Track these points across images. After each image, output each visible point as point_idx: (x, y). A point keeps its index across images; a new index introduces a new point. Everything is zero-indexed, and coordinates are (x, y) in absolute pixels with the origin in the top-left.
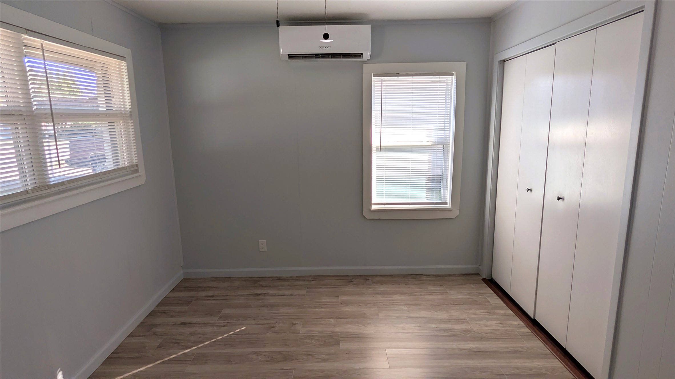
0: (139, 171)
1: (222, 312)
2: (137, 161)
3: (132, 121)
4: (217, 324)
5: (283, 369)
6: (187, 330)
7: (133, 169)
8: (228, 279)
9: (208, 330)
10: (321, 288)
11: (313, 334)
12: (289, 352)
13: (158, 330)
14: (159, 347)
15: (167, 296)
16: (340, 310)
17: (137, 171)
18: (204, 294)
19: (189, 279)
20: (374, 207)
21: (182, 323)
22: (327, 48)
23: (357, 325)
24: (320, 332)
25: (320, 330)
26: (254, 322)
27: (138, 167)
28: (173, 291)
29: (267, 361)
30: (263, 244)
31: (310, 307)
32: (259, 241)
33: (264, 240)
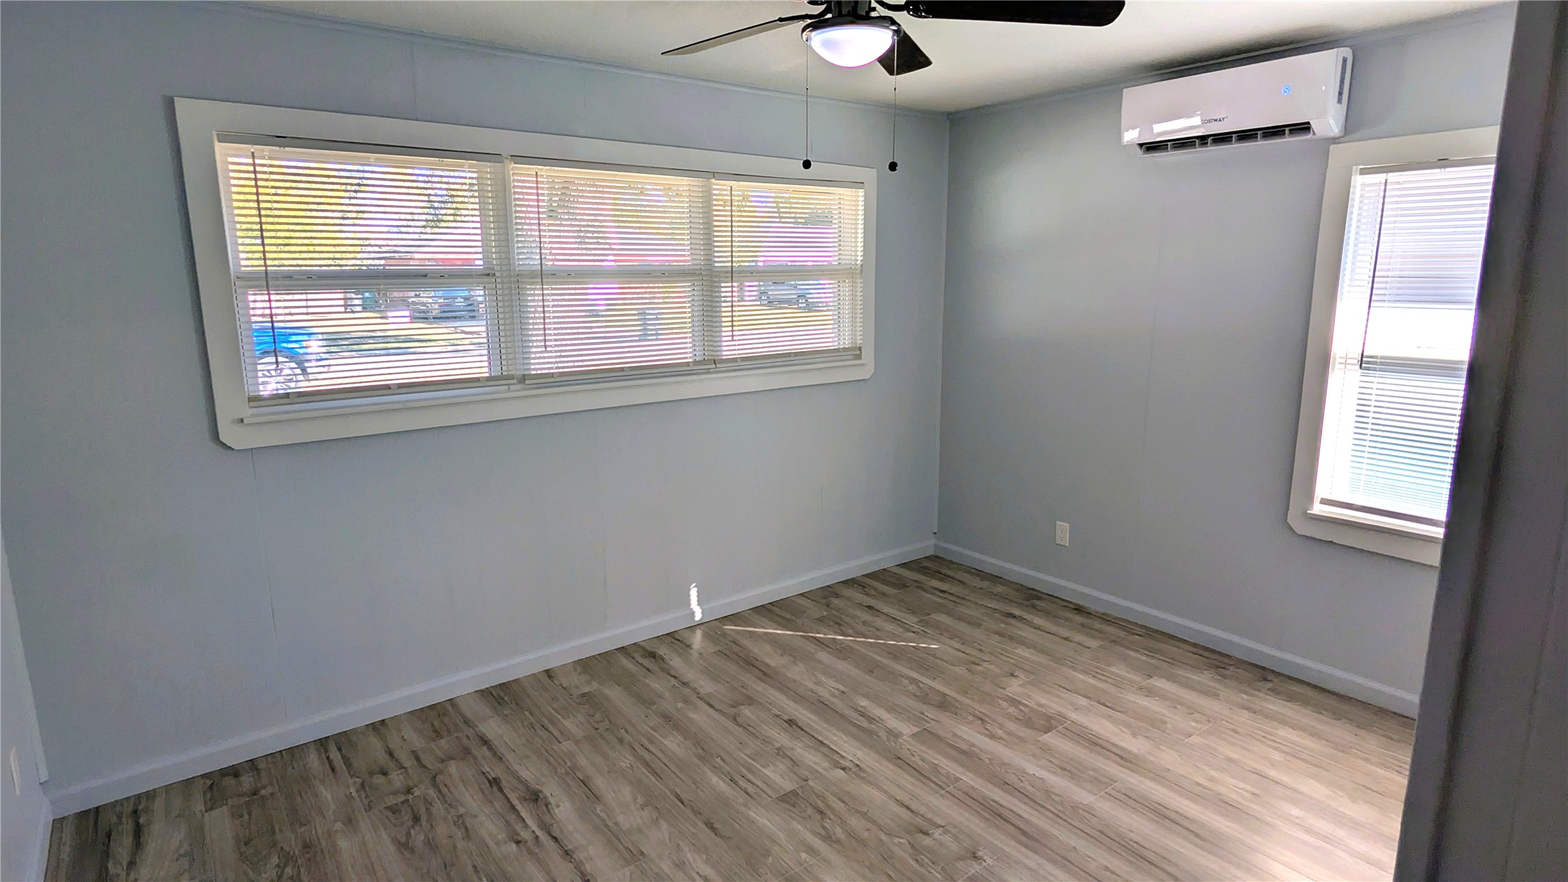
0: (863, 358)
1: (931, 616)
2: (861, 342)
3: (862, 280)
4: (907, 626)
5: (923, 714)
6: (866, 616)
7: (856, 352)
8: (995, 579)
9: (890, 627)
10: (1138, 651)
11: (1024, 701)
12: (957, 701)
13: (835, 601)
14: (817, 619)
15: (888, 569)
16: (1122, 696)
17: (859, 357)
18: (936, 583)
19: (943, 559)
20: (1318, 509)
21: (870, 607)
22: (1220, 120)
23: (1121, 727)
24: (1039, 705)
25: (1043, 701)
26: (958, 646)
27: (861, 352)
28: (903, 565)
29: (915, 695)
30: (1063, 532)
31: (1072, 667)
32: (1057, 522)
33: (1065, 524)
